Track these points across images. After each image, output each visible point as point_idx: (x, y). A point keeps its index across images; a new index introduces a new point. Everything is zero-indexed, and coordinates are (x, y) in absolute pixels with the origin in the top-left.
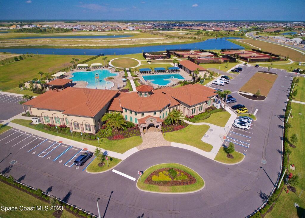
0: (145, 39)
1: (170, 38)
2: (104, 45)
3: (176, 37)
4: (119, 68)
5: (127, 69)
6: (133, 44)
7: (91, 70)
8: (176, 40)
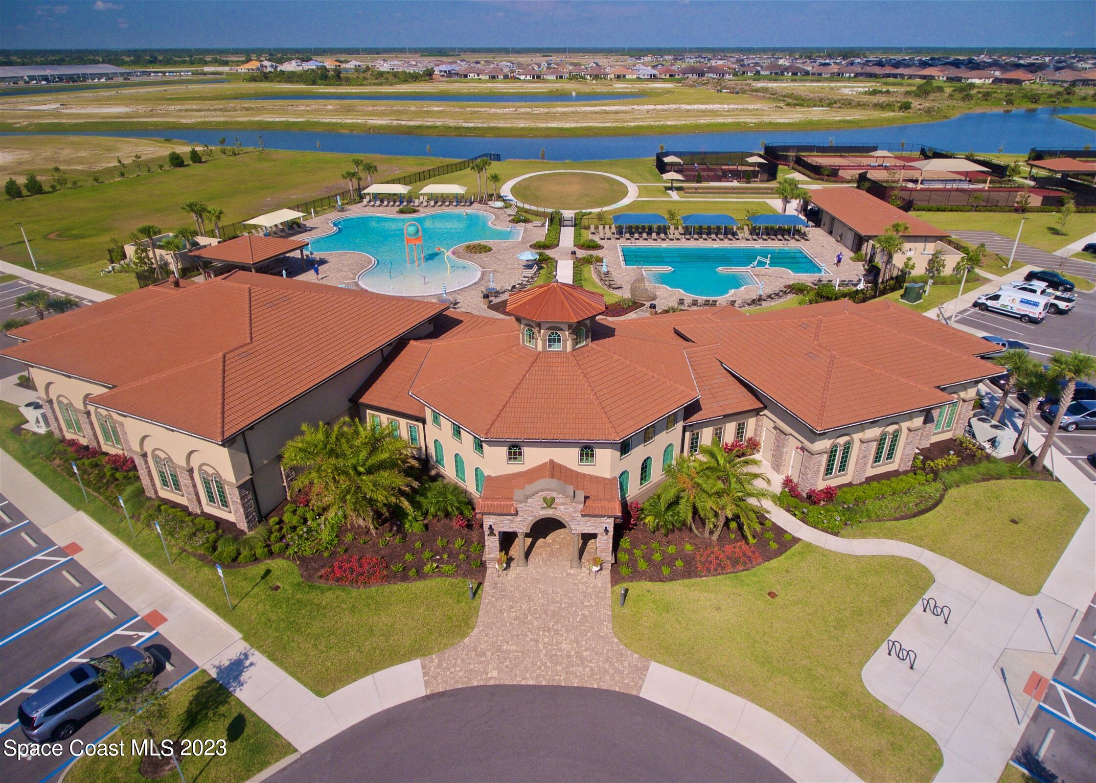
0: (689, 107)
1: (795, 105)
2: (514, 125)
3: (820, 102)
4: (533, 208)
5: (568, 214)
6: (632, 124)
7: (415, 211)
8: (817, 114)
